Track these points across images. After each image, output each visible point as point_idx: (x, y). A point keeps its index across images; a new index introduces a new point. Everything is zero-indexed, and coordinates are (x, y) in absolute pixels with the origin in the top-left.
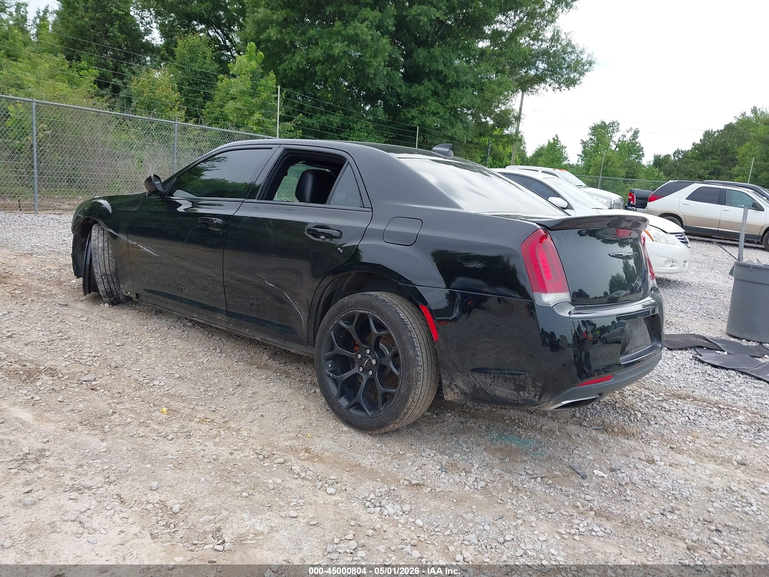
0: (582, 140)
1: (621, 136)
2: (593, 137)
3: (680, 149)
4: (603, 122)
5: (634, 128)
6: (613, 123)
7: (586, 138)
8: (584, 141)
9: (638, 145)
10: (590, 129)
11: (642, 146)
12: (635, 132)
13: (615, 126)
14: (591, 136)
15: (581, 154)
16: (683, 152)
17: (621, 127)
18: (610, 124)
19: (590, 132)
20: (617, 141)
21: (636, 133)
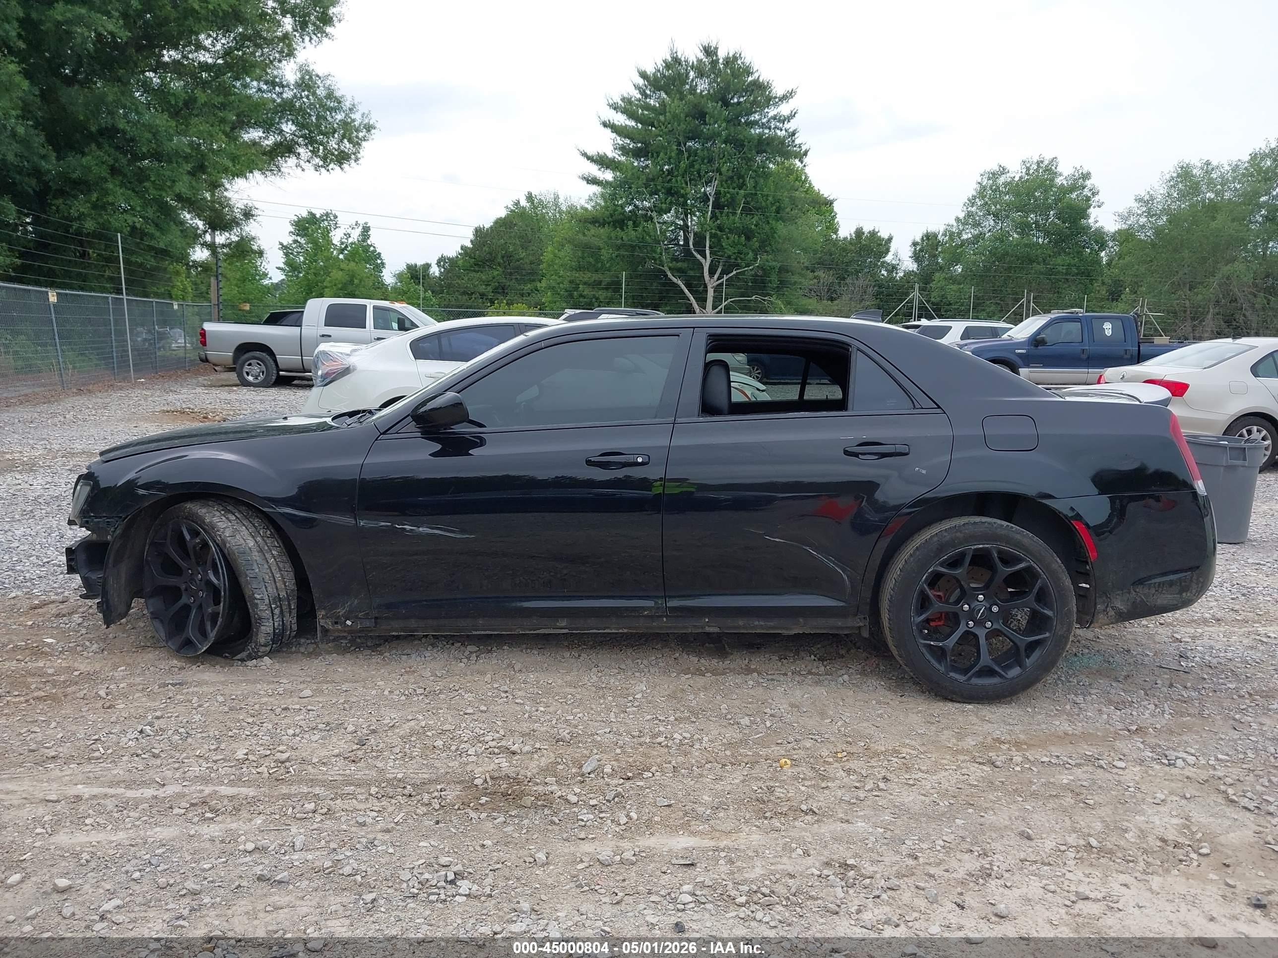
0: (281, 244)
1: (343, 235)
2: (299, 238)
3: (445, 254)
4: (310, 213)
5: (361, 222)
6: (327, 215)
7: (288, 240)
8: (285, 244)
9: (372, 249)
10: (292, 225)
11: (378, 251)
12: (364, 228)
13: (331, 220)
14: (294, 237)
15: (282, 266)
16: (449, 259)
17: (340, 220)
18: (322, 216)
19: (292, 229)
20: (338, 244)
21: (366, 230)
